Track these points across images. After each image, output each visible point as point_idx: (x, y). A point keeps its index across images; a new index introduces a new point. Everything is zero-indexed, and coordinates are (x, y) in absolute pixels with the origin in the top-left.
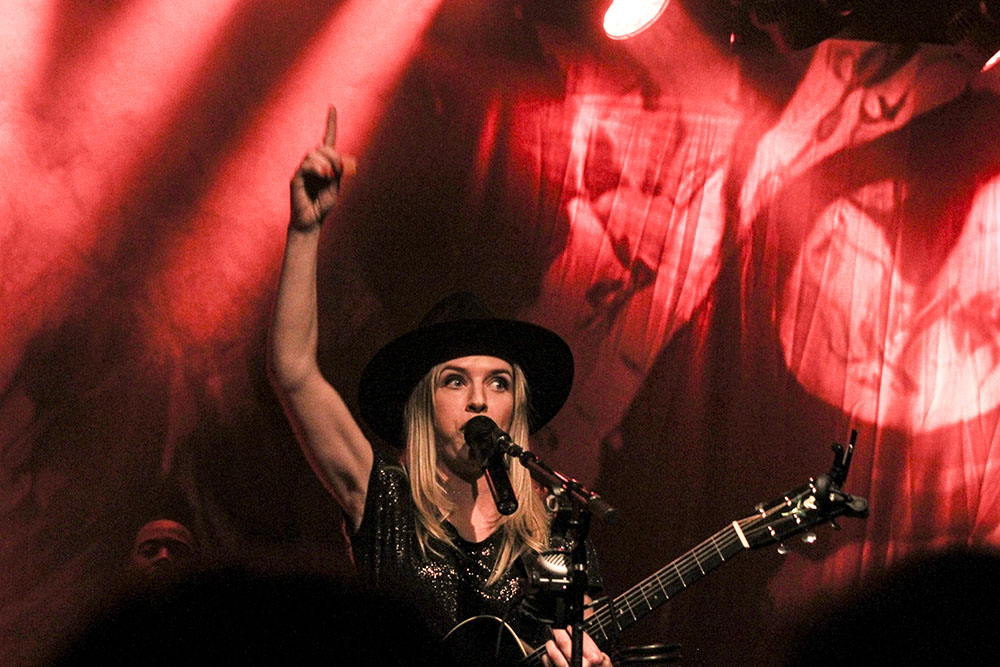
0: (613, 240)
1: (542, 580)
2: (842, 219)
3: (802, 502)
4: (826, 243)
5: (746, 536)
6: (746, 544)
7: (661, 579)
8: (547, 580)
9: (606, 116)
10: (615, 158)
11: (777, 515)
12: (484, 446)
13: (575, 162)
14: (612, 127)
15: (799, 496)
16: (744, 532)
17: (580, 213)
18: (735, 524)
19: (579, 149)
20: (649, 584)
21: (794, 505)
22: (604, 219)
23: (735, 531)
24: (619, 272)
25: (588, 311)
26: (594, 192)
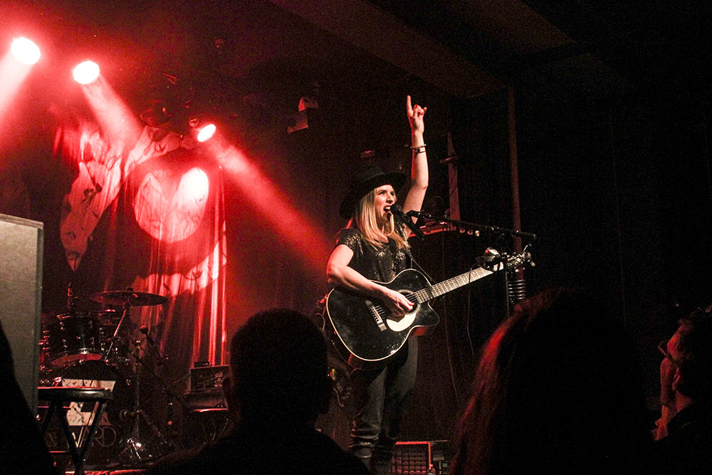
0: (91, 176)
4: (146, 185)
9: (90, 138)
10: (92, 152)
13: (81, 151)
14: (91, 141)
19: (82, 147)
22: (88, 170)
24: (92, 187)
25: (84, 197)
26: (86, 161)
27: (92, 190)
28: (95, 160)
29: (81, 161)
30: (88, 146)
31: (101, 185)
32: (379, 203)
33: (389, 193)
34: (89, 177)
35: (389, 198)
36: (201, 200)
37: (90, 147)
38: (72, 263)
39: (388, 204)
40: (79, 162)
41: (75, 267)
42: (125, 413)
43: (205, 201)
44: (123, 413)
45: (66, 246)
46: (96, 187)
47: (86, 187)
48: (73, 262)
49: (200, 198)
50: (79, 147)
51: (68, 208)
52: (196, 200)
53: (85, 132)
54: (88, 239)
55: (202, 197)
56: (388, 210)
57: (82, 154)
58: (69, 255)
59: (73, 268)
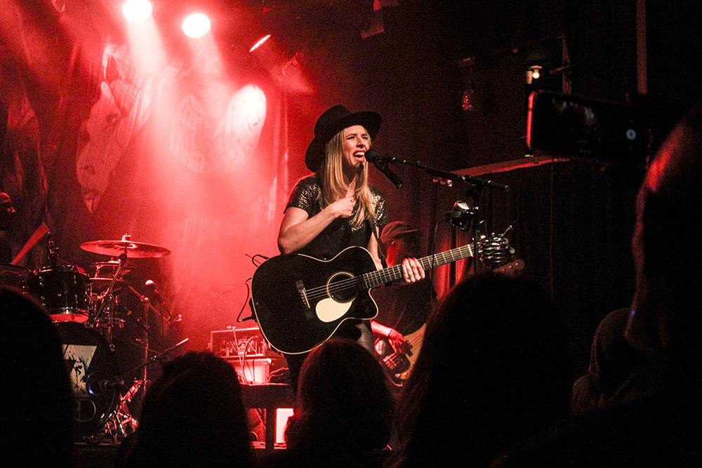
0: (115, 98)
9: (114, 52)
10: (117, 68)
13: (104, 68)
14: (116, 56)
17: (104, 87)
19: (105, 63)
22: (112, 90)
24: (116, 111)
25: (107, 124)
26: (109, 81)
27: (116, 115)
28: (120, 78)
29: (103, 80)
30: (112, 62)
31: (127, 109)
32: (348, 149)
33: (359, 136)
34: (113, 100)
35: (360, 142)
36: (256, 124)
37: (115, 64)
38: (89, 204)
39: (359, 149)
40: (100, 83)
41: (92, 208)
42: (106, 383)
43: (261, 124)
44: (103, 383)
45: (83, 183)
46: (122, 111)
47: (109, 113)
48: (91, 201)
49: (254, 122)
50: (101, 63)
51: (86, 138)
52: (248, 125)
53: (109, 45)
54: (111, 173)
55: (257, 120)
56: (360, 156)
57: (105, 71)
58: (86, 193)
59: (90, 210)
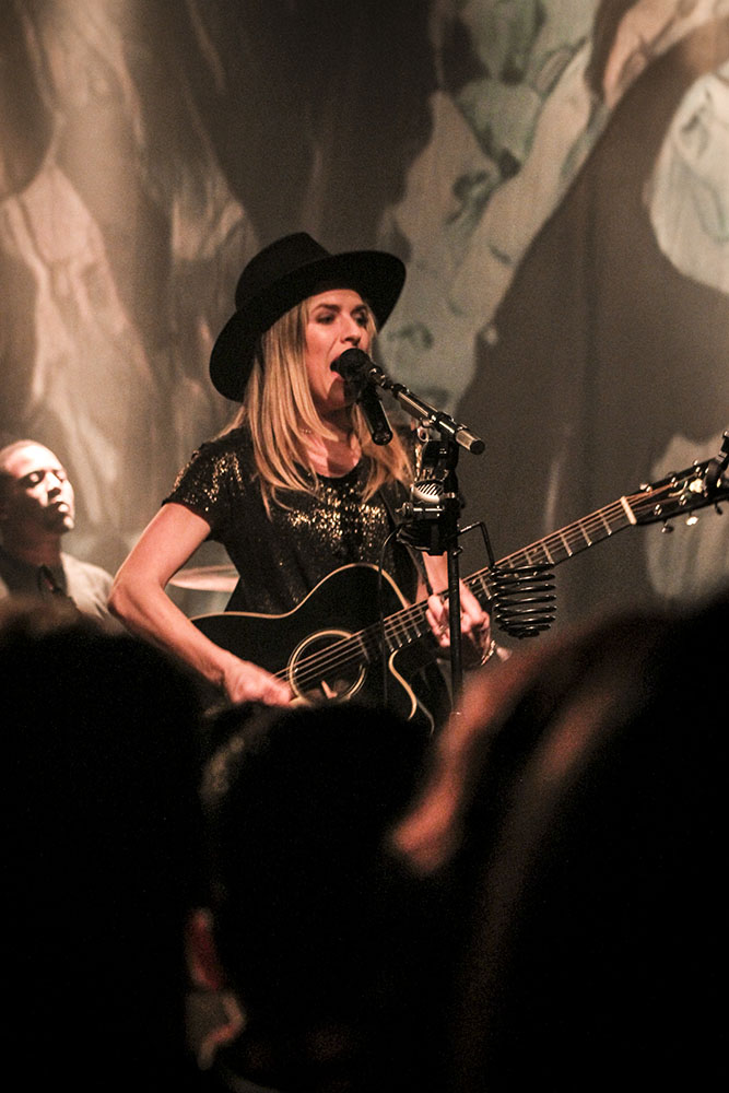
1: (415, 510)
2: (708, 96)
3: (689, 485)
4: (694, 122)
5: (634, 513)
6: (633, 520)
7: (547, 545)
8: (420, 510)
11: (664, 495)
12: (358, 378)
15: (685, 479)
16: (632, 508)
18: (623, 500)
20: (535, 550)
21: (680, 487)
23: (622, 507)
33: (347, 314)
35: (349, 329)
